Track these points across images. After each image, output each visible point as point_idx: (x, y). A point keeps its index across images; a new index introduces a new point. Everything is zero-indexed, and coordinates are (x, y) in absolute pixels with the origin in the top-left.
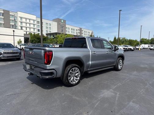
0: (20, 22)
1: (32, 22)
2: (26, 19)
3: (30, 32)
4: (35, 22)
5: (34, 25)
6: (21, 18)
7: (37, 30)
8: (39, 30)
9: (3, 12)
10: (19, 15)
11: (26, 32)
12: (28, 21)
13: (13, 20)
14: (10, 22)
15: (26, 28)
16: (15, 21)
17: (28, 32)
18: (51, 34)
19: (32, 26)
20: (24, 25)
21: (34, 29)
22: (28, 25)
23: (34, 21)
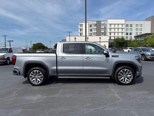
0: (109, 28)
1: (120, 26)
2: (115, 25)
3: (118, 37)
4: (124, 25)
5: (122, 29)
6: (110, 25)
7: (126, 34)
8: (128, 33)
9: (96, 23)
10: (108, 23)
11: (115, 37)
12: (116, 26)
13: (103, 28)
14: (101, 31)
15: (115, 33)
16: (105, 28)
17: (116, 36)
18: (141, 36)
19: (120, 30)
20: (113, 30)
21: (122, 33)
22: (116, 30)
23: (122, 25)
